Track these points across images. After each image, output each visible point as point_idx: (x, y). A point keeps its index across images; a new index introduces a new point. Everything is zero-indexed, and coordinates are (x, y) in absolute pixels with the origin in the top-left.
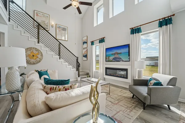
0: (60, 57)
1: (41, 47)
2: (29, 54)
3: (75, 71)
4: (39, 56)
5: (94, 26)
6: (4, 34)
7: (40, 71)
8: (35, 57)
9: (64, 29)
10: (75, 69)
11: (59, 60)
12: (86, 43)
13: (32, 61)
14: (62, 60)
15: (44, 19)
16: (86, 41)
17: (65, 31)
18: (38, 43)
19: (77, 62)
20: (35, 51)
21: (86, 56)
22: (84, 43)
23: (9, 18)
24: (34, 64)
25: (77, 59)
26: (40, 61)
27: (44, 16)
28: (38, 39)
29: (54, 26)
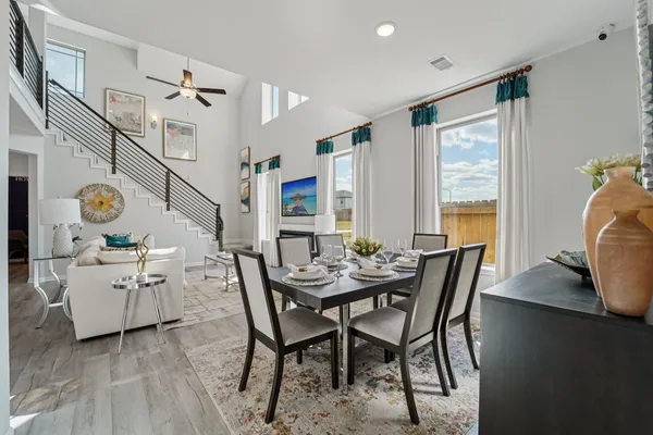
0: (168, 206)
1: (121, 182)
2: (92, 198)
3: (210, 241)
4: (116, 204)
5: (263, 123)
6: (35, 156)
7: (111, 235)
8: (105, 207)
9: (186, 131)
10: (211, 237)
11: (165, 212)
12: (248, 165)
13: (99, 214)
14: (173, 212)
15: (130, 109)
16: (247, 161)
17: (191, 134)
18: (114, 172)
19: (218, 218)
20: (104, 193)
21: (246, 201)
22: (245, 165)
23: (47, 121)
24: (103, 222)
25: (218, 210)
26: (117, 216)
27: (130, 102)
28: (114, 163)
29: (159, 124)
